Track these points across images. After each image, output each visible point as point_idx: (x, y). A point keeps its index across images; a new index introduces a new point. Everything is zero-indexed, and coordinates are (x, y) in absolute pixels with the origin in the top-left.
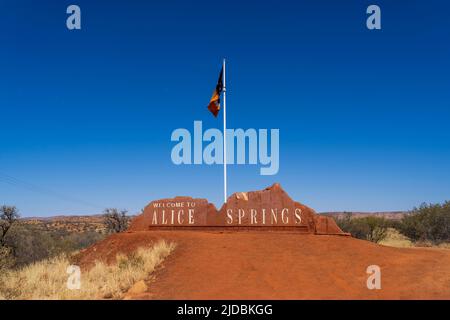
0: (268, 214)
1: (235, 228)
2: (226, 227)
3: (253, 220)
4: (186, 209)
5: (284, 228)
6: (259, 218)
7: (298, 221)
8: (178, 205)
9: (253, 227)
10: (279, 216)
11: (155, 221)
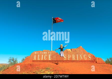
0: (79, 57)
1: (67, 61)
2: (64, 61)
3: (74, 59)
4: (48, 54)
5: (85, 61)
6: (76, 58)
7: (90, 59)
8: (45, 53)
9: (74, 61)
10: (83, 57)
11: (35, 59)
